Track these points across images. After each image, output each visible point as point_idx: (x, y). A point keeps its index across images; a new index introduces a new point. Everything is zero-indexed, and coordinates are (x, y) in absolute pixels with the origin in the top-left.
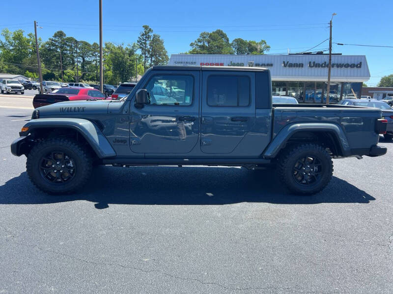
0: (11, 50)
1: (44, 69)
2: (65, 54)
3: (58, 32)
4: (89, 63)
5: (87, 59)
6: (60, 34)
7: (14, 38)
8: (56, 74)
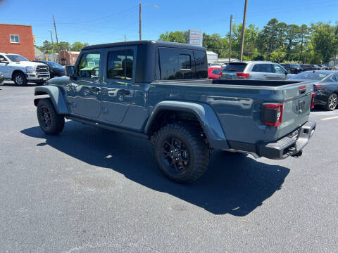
0: (236, 40)
1: (256, 52)
2: (274, 38)
3: (272, 20)
4: (295, 44)
5: (293, 41)
6: (274, 21)
7: (239, 31)
8: (265, 56)
